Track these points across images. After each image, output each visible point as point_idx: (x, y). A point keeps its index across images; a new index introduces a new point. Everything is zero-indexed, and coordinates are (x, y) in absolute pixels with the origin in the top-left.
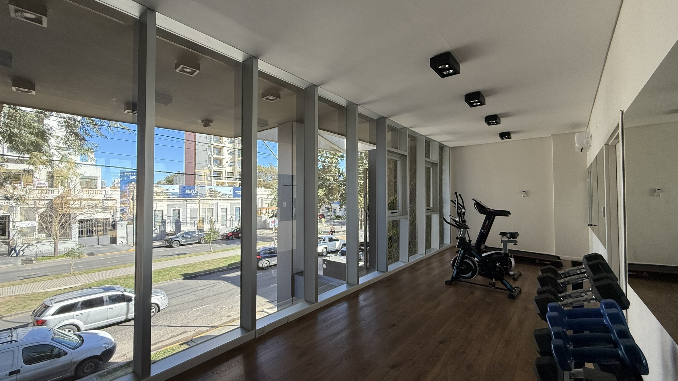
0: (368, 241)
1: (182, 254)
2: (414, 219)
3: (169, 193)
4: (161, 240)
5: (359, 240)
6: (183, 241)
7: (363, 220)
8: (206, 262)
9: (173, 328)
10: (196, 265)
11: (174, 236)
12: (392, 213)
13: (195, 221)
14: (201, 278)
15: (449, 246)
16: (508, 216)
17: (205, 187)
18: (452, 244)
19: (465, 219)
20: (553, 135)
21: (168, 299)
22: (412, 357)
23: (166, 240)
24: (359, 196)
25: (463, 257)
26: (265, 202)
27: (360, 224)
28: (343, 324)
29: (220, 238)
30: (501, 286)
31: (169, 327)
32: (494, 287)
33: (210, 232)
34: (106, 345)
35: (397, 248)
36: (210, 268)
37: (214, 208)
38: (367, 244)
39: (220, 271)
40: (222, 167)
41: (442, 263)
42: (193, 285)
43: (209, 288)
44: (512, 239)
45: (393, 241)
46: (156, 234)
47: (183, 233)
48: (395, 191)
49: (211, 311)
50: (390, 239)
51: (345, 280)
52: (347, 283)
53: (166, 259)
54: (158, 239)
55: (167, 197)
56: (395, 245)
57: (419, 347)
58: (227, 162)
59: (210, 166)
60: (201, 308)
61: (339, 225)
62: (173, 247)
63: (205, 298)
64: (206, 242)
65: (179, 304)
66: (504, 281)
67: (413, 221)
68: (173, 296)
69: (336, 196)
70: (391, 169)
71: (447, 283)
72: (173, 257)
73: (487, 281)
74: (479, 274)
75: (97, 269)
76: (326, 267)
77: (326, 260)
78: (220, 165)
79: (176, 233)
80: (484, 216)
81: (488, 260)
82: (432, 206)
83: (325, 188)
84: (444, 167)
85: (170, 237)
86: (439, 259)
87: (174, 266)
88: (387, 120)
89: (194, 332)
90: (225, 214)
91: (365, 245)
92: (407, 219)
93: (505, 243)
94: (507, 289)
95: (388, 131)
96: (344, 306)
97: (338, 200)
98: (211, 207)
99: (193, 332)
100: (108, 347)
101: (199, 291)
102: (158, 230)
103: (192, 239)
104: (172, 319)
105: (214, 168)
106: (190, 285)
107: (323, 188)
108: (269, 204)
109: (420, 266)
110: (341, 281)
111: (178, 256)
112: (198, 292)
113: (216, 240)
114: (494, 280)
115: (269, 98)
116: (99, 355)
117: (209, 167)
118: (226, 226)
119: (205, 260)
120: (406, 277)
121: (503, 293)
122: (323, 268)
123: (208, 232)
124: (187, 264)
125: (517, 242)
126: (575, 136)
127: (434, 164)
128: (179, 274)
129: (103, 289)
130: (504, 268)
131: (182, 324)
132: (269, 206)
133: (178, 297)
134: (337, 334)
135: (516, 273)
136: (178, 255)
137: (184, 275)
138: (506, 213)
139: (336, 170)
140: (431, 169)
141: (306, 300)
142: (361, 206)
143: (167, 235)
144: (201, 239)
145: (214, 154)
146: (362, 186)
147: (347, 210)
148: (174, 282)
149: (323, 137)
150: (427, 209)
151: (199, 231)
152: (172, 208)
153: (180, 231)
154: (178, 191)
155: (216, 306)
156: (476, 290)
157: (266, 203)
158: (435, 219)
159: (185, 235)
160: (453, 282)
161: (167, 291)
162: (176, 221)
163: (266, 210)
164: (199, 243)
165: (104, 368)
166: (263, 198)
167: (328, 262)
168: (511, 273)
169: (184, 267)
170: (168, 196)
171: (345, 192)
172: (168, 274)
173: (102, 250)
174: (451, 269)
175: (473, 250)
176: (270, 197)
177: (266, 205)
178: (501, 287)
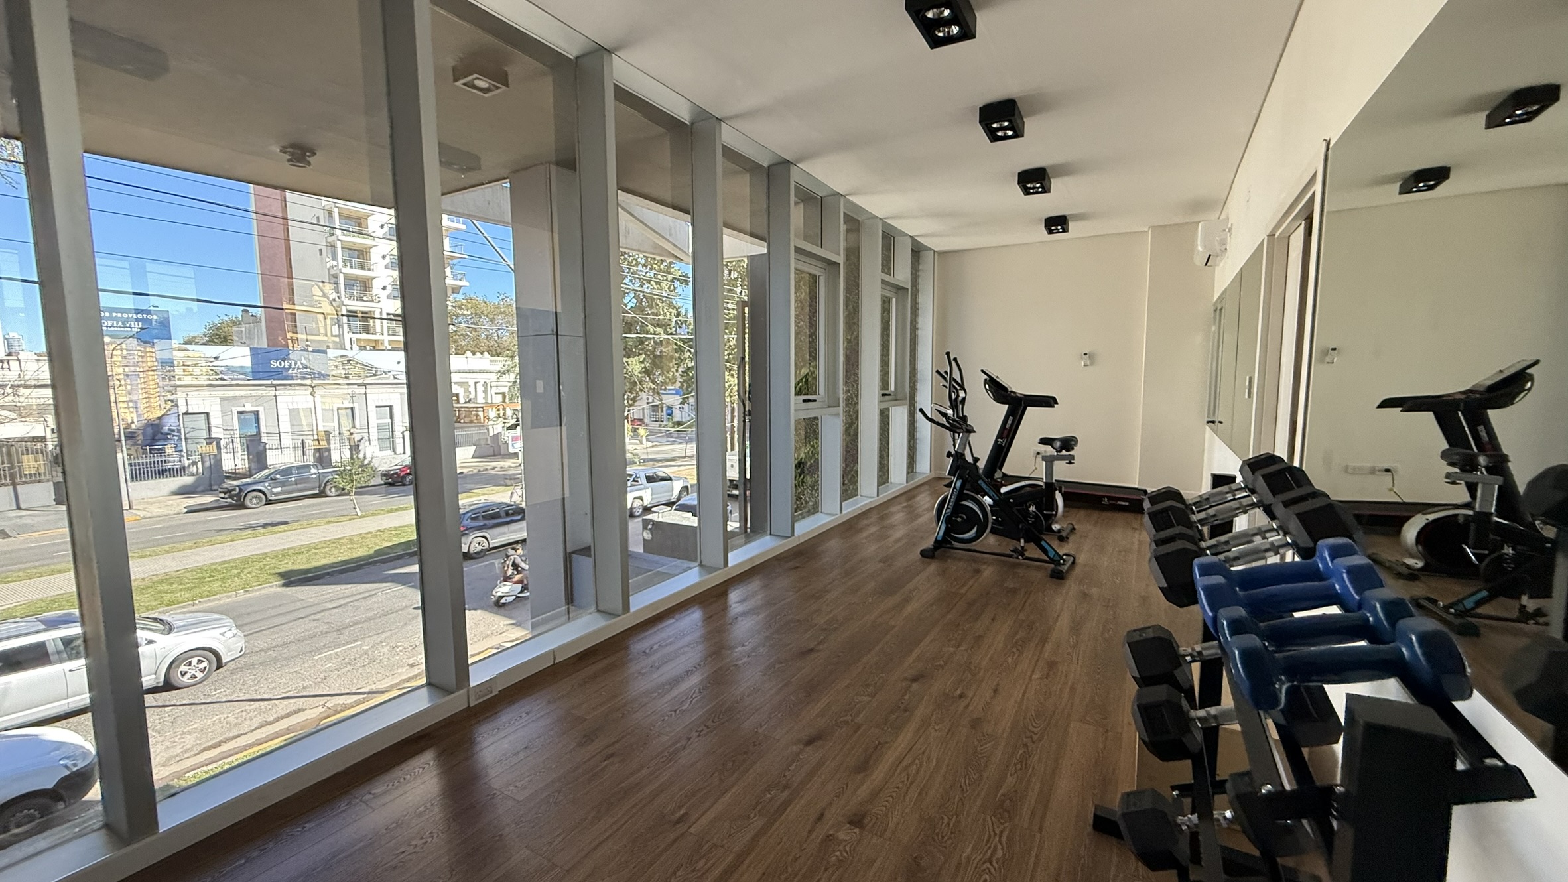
0: (748, 476)
1: (273, 525)
2: (852, 419)
3: (222, 369)
4: (209, 490)
5: (728, 475)
6: (275, 490)
7: (736, 429)
8: (344, 541)
9: (262, 703)
10: (316, 549)
11: (248, 480)
12: (804, 401)
13: (306, 441)
14: (332, 579)
15: (926, 477)
16: (1054, 407)
17: (325, 352)
18: (933, 472)
19: (965, 414)
20: (1153, 228)
21: (242, 635)
22: (851, 715)
23: (226, 490)
24: (727, 373)
25: (961, 496)
26: (494, 390)
27: (729, 439)
28: (692, 656)
29: (379, 481)
30: (1038, 554)
31: (252, 703)
32: (1023, 555)
33: (348, 468)
34: (67, 761)
35: (815, 486)
36: (355, 556)
37: (356, 405)
38: (745, 484)
39: (383, 562)
40: (372, 301)
41: (912, 514)
42: (311, 598)
43: (356, 603)
44: (1064, 452)
45: (806, 469)
46: (193, 475)
47: (272, 470)
48: (810, 355)
49: (367, 656)
50: (800, 465)
51: (695, 561)
52: (701, 565)
53: (230, 537)
54: (201, 488)
55: (217, 377)
56: (808, 479)
57: (866, 693)
58: (384, 288)
59: (335, 296)
60: (336, 651)
61: (680, 443)
62: (247, 508)
63: (347, 627)
64: (342, 492)
65: (275, 647)
66: (1043, 543)
67: (851, 424)
68: (256, 627)
69: (671, 374)
70: (801, 302)
71: (924, 554)
72: (249, 531)
73: (1007, 545)
74: (991, 532)
75: (21, 574)
76: (650, 536)
77: (651, 520)
78: (365, 295)
79: (254, 472)
80: (1004, 408)
81: (1011, 501)
82: (893, 389)
83: (643, 356)
84: (920, 300)
85: (236, 483)
86: (905, 504)
87: (254, 553)
88: (793, 169)
89: (323, 710)
90: (390, 421)
91: (741, 487)
92: (838, 415)
93: (1049, 461)
94: (1047, 559)
95: (796, 203)
96: (695, 616)
97: (678, 384)
98: (347, 404)
99: (320, 709)
100: (75, 765)
101: (330, 612)
102: (200, 464)
103: (299, 486)
104: (259, 681)
105: (346, 302)
106: (303, 598)
107: (640, 354)
108: (503, 394)
109: (865, 522)
110: (686, 564)
111: (262, 531)
112: (327, 613)
113: (368, 487)
114: (1022, 541)
115: (477, 83)
116: (50, 786)
117: (334, 300)
118: (394, 450)
119: (340, 536)
120: (834, 545)
121: (1039, 568)
122: (644, 540)
123: (345, 466)
124: (291, 548)
125: (1073, 457)
126: (1197, 229)
127: (899, 289)
128: (271, 574)
129: (43, 622)
130: (1044, 515)
131: (287, 692)
132: (504, 401)
133: (271, 630)
134: (677, 680)
135: (1065, 526)
136: (264, 526)
137: (282, 575)
138: (1048, 402)
139: (671, 310)
140: (894, 300)
141: (599, 609)
142: (731, 397)
143: (228, 478)
144: (326, 484)
145: (345, 266)
146: (733, 349)
147: (697, 408)
148: (257, 593)
149: (632, 215)
150: (883, 395)
151: (319, 466)
152: (233, 409)
153: (266, 467)
154: (247, 362)
155: (378, 644)
156: (985, 567)
157: (496, 393)
158: (899, 416)
159: (278, 476)
160: (939, 550)
161: (240, 616)
162: (250, 440)
163: (499, 410)
164: (322, 494)
165: (71, 818)
166: (488, 381)
167: (657, 525)
168: (1056, 527)
169: (283, 556)
170: (220, 376)
171: (693, 364)
172: (238, 575)
173: (33, 522)
174: (934, 524)
175: (981, 478)
176: (505, 378)
177: (499, 399)
178: (1036, 556)
